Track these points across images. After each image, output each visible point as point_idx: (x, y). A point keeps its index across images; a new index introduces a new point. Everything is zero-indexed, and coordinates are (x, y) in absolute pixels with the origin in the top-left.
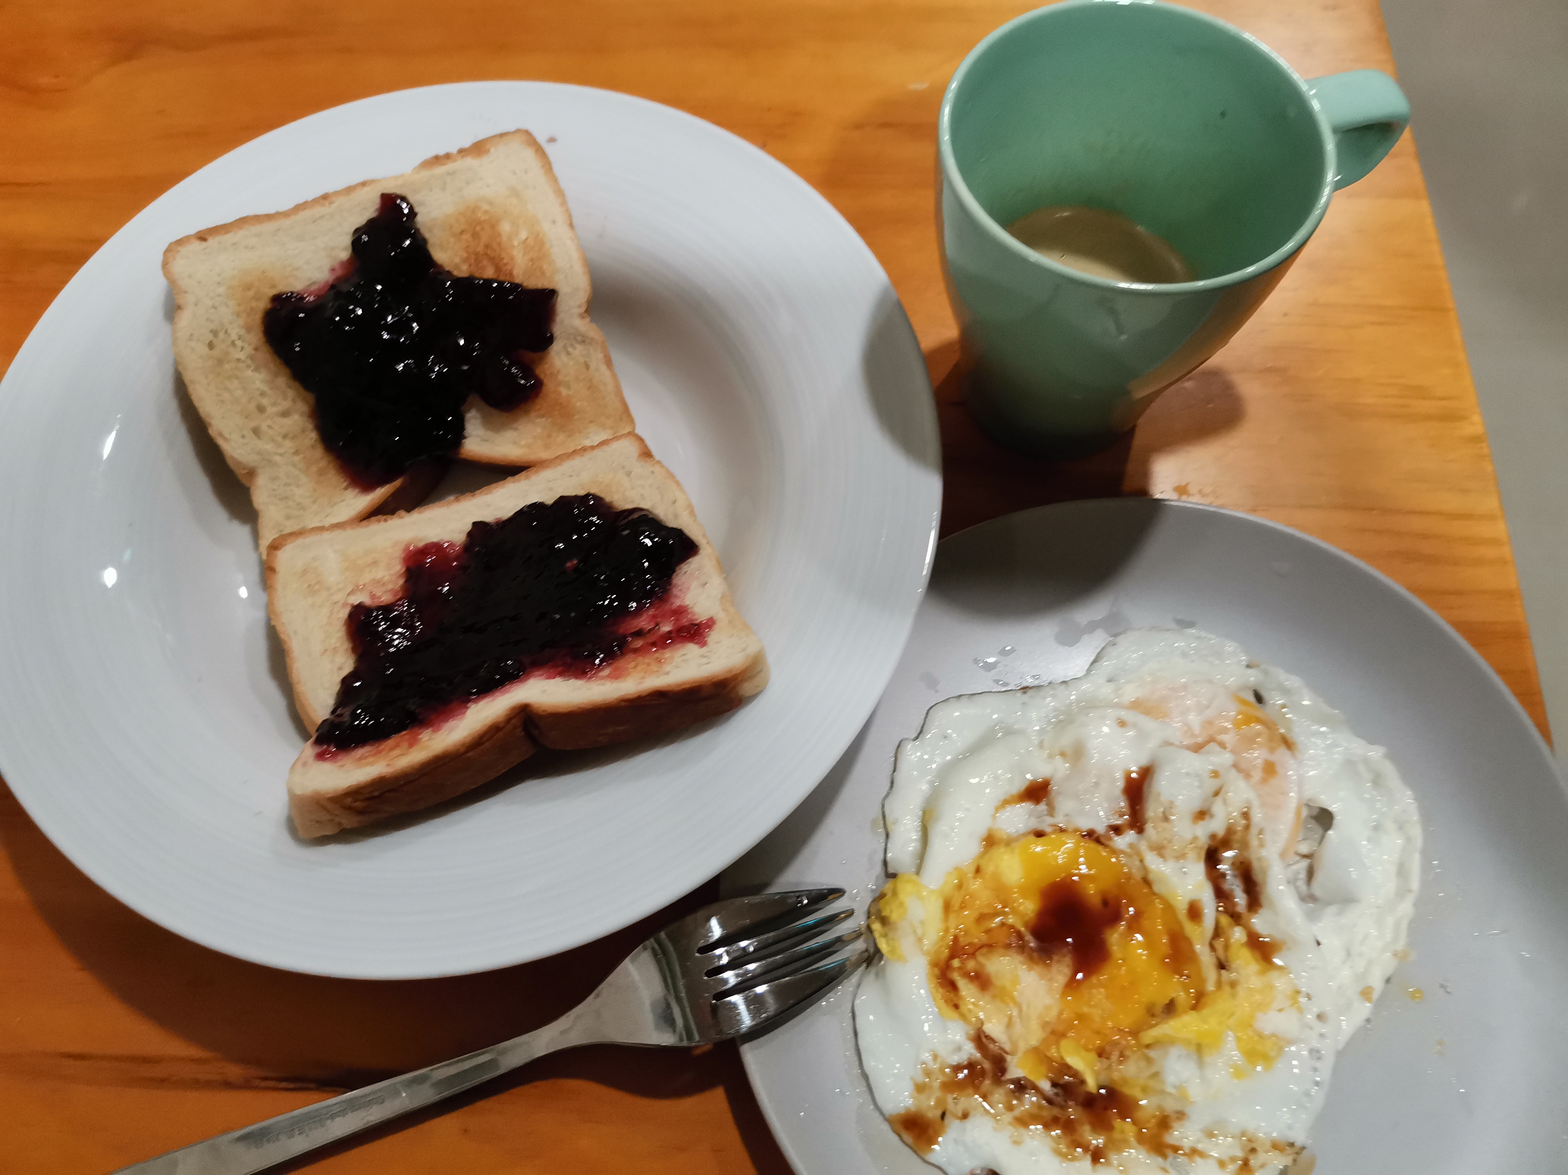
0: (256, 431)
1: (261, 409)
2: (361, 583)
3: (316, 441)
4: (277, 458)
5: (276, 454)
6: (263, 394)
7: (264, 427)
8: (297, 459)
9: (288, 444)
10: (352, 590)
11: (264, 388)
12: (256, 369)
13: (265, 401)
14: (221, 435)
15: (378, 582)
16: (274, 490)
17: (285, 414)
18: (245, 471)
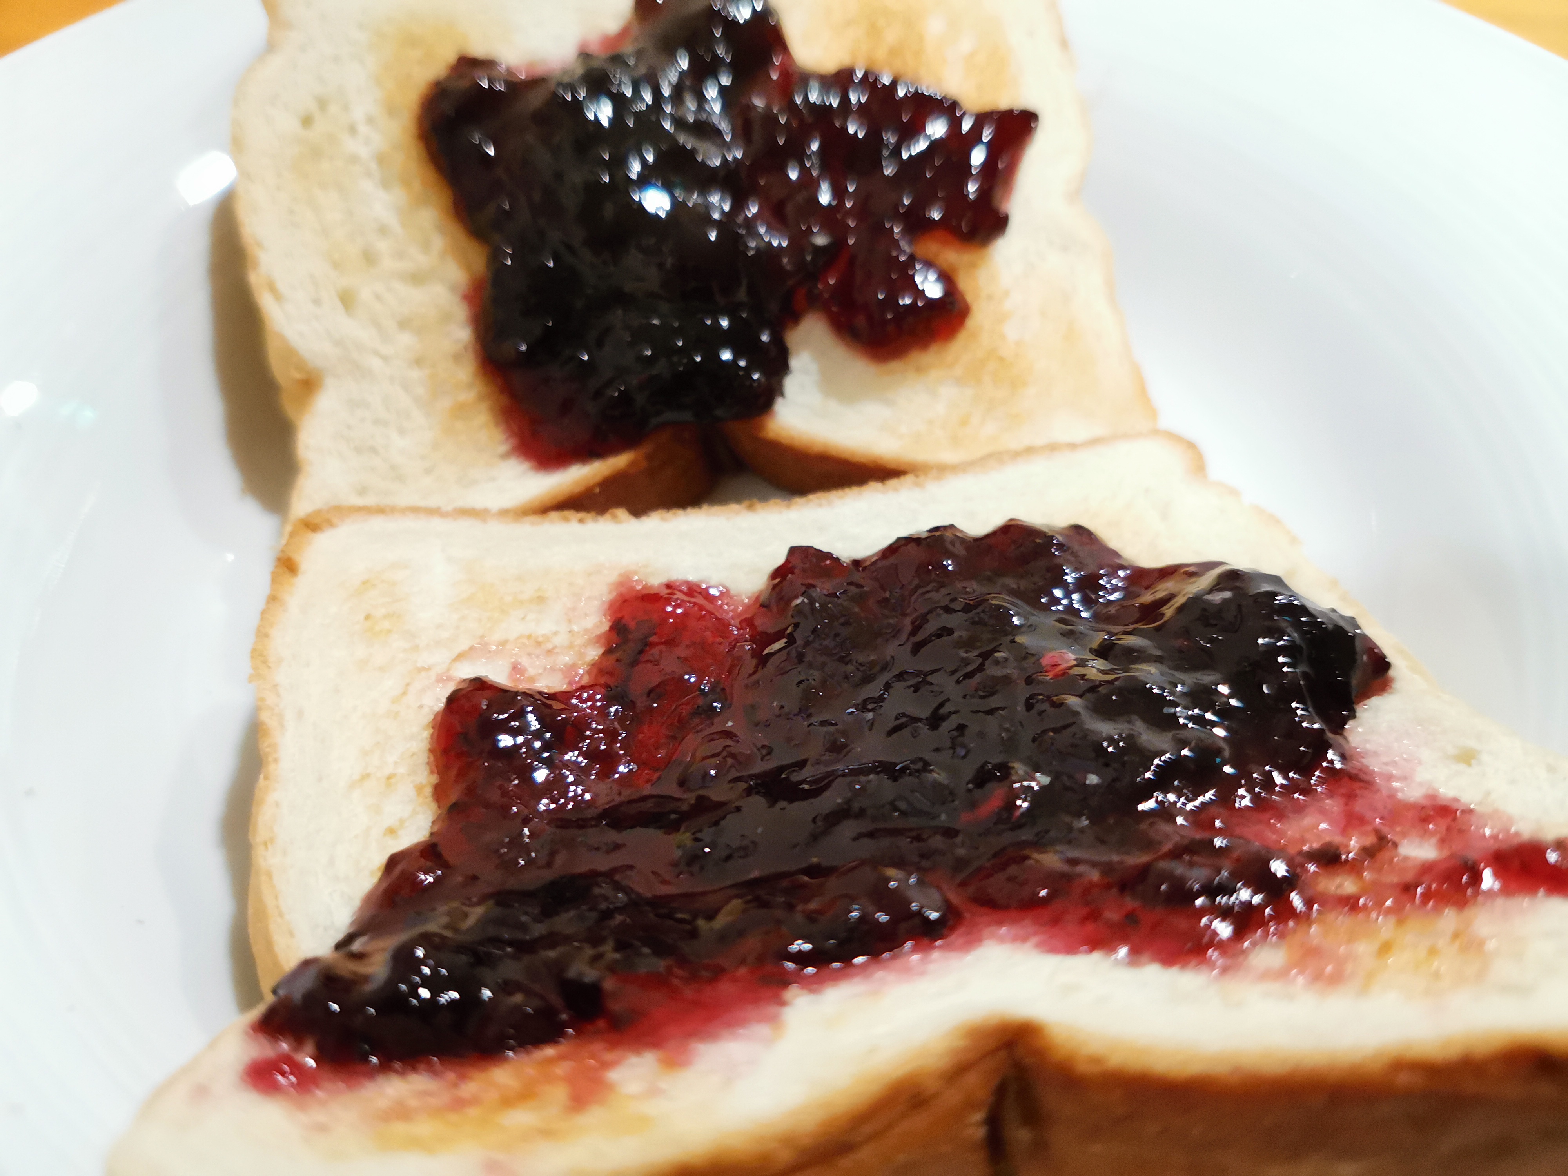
0: (347, 300)
1: (369, 258)
2: (497, 636)
3: (466, 348)
4: (376, 363)
5: (376, 353)
6: (383, 230)
7: (365, 294)
8: (415, 374)
9: (406, 339)
10: (472, 648)
11: (392, 220)
12: (385, 184)
13: (383, 246)
14: (272, 288)
15: (539, 644)
16: (349, 427)
17: (417, 278)
18: (297, 376)
